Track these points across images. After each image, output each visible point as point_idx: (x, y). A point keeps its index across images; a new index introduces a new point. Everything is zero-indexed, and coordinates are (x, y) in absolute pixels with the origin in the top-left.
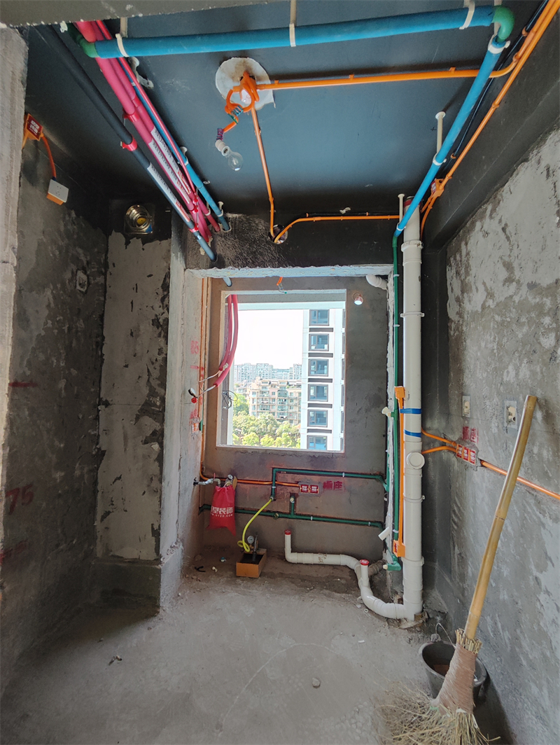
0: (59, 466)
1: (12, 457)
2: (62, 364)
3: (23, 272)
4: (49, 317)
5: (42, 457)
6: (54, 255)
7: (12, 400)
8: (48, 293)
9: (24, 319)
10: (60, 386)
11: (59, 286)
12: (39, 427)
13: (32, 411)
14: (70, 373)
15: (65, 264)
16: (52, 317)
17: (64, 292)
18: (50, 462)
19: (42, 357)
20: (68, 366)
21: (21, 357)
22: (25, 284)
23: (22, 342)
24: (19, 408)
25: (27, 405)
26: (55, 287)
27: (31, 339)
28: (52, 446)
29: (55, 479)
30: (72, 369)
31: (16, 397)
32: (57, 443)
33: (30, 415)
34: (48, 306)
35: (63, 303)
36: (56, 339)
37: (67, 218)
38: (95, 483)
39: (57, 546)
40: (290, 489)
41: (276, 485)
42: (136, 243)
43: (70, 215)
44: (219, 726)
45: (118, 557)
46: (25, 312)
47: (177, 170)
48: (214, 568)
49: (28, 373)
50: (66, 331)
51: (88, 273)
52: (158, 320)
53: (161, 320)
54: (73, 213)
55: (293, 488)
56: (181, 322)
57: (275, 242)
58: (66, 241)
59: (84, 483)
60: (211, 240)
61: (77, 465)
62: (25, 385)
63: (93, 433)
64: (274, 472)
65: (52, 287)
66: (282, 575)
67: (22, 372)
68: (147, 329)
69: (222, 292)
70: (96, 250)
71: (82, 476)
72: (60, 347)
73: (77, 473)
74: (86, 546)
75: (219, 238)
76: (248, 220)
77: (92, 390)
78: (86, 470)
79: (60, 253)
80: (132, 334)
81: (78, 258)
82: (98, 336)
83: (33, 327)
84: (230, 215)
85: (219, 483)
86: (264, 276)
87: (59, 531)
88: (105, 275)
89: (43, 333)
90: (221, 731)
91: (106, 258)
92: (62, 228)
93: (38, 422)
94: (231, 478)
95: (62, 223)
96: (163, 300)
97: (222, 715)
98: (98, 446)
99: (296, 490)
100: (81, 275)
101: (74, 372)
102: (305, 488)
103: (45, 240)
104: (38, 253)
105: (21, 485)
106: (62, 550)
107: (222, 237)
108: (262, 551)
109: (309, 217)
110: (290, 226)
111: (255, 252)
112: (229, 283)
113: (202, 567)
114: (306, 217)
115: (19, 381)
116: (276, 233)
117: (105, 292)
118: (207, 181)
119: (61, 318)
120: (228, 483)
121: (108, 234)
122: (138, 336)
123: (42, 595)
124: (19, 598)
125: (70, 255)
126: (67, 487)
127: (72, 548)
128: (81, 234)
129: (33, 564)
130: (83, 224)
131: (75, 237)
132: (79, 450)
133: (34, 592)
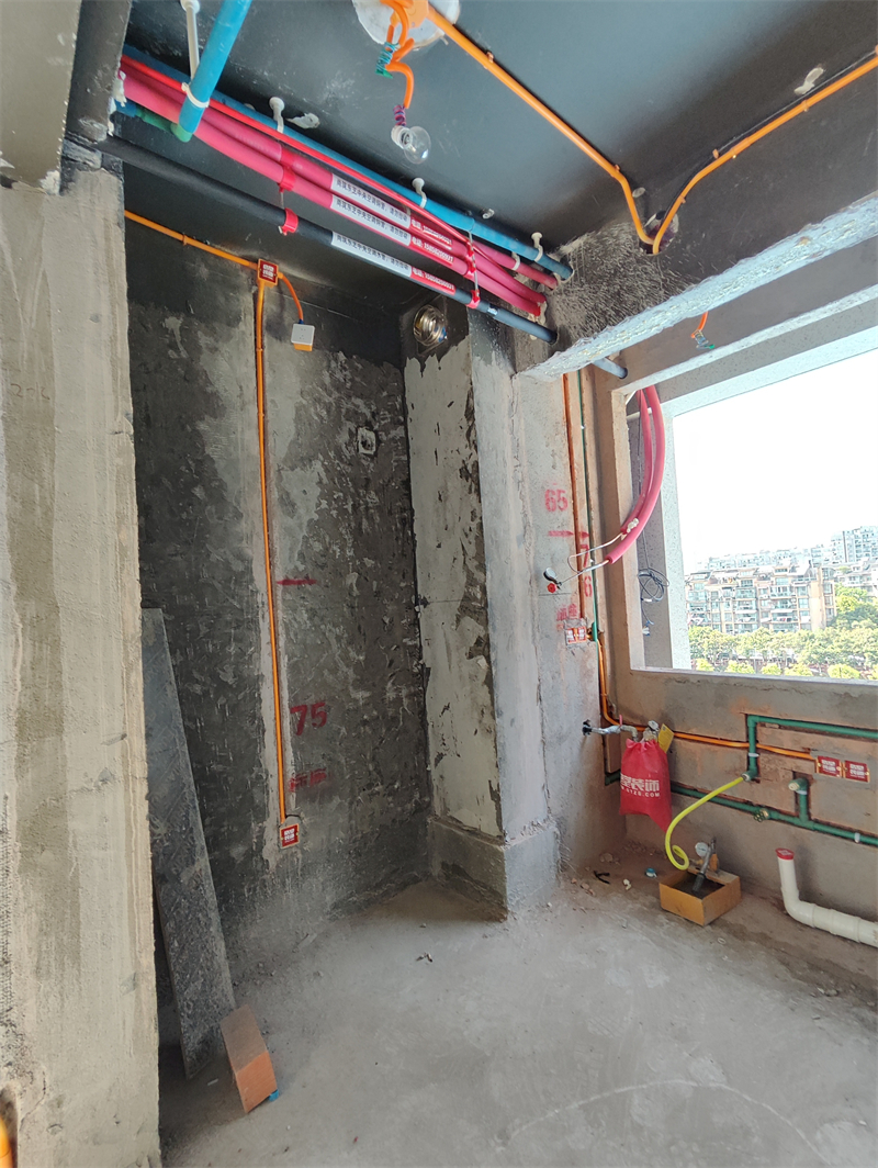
0: (360, 684)
1: (293, 668)
2: (350, 553)
3: (280, 447)
4: (322, 496)
5: (334, 671)
6: (322, 418)
7: (284, 600)
8: (318, 466)
9: (288, 504)
10: (349, 582)
11: (332, 454)
12: (324, 634)
13: (313, 613)
14: (363, 564)
15: (338, 425)
16: (327, 495)
17: (341, 460)
18: (346, 678)
19: (318, 547)
20: (358, 556)
21: (290, 549)
22: (285, 461)
23: (288, 531)
24: (295, 610)
25: (305, 606)
26: (326, 456)
27: (300, 526)
28: (346, 658)
29: (356, 701)
30: (366, 559)
31: (288, 597)
32: (352, 654)
33: (310, 619)
34: (320, 482)
35: (341, 475)
36: (336, 523)
37: (333, 364)
38: (423, 712)
39: (370, 786)
40: (791, 764)
41: (757, 750)
42: (432, 361)
43: (336, 360)
44: (504, 1136)
45: (458, 821)
46: (288, 494)
47: (407, 222)
48: (626, 882)
49: (302, 568)
50: (350, 510)
51: (376, 427)
52: (466, 467)
53: (469, 468)
54: (341, 356)
55: (800, 762)
56: (511, 463)
57: (655, 250)
58: (336, 394)
59: (404, 710)
60: (543, 308)
61: (389, 684)
62: (299, 583)
63: (410, 643)
64: (751, 725)
65: (322, 458)
66: (764, 939)
67: (293, 567)
68: (456, 485)
69: (613, 394)
70: (385, 394)
71: (399, 700)
72: (344, 532)
73: (391, 695)
74: (417, 796)
75: (558, 298)
76: (599, 238)
77: (403, 585)
78: (404, 692)
79: (328, 412)
80: (440, 499)
81: (356, 413)
82: (403, 510)
83: (302, 511)
84: (567, 249)
85: (635, 734)
86: (654, 331)
87: (371, 767)
88: (405, 424)
89: (316, 517)
90: (504, 1144)
91: (404, 399)
92: (327, 380)
93: (323, 627)
94: (655, 726)
95: (326, 373)
96: (468, 435)
97: (517, 1121)
98: (421, 662)
99: (806, 767)
100: (363, 432)
101: (369, 562)
102: (829, 766)
103: (304, 402)
104: (298, 419)
105: (310, 701)
106: (378, 793)
107: (561, 294)
108: (727, 878)
109: (720, 155)
110: (680, 200)
111: (618, 293)
112: (616, 371)
113: (607, 875)
114: (714, 159)
115: (291, 578)
116: (652, 233)
117: (408, 448)
118: (486, 211)
119: (341, 494)
120: (648, 735)
121: (400, 366)
122: (446, 499)
123: (355, 842)
124: (324, 837)
125: (343, 411)
126: (375, 713)
127: (392, 793)
128: (357, 379)
129: (337, 800)
130: (359, 366)
131: (348, 385)
132: (390, 665)
133: (342, 834)
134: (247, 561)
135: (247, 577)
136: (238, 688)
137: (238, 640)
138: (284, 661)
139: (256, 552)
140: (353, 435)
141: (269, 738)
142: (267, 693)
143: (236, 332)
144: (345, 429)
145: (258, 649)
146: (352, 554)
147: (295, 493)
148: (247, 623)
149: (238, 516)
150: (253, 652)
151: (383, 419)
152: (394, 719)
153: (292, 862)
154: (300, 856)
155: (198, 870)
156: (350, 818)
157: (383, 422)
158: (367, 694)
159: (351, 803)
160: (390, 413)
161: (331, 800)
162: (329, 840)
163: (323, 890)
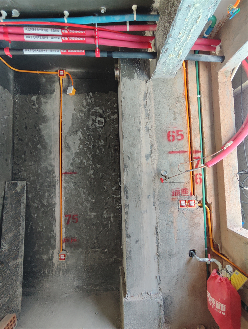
0: (92, 210)
1: (67, 202)
2: (90, 163)
3: (66, 129)
5: (82, 204)
7: (65, 179)
9: (68, 148)
10: (90, 173)
11: (85, 129)
12: (79, 191)
13: (75, 184)
14: (96, 167)
15: (88, 118)
16: (82, 143)
18: (87, 207)
19: (78, 161)
20: (94, 163)
21: (68, 162)
22: (67, 133)
23: (68, 157)
24: (68, 183)
25: (72, 181)
26: (83, 130)
27: (72, 154)
28: (87, 200)
29: (90, 216)
30: (97, 165)
31: (66, 178)
32: (90, 199)
33: (74, 186)
34: (80, 139)
35: (89, 135)
36: (86, 152)
43: (88, 96)
46: (68, 144)
49: (72, 168)
50: (92, 148)
51: (104, 116)
59: (111, 222)
61: (105, 212)
62: (71, 173)
63: (116, 197)
65: (81, 130)
67: (68, 168)
69: (220, 73)
70: (109, 103)
71: (109, 218)
72: (89, 155)
73: (105, 216)
77: (113, 174)
78: (112, 215)
79: (84, 114)
81: (96, 112)
88: (117, 112)
89: (78, 151)
92: (84, 103)
98: (120, 205)
100: (99, 119)
101: (99, 166)
103: (75, 113)
115: (68, 172)
117: (119, 122)
119: (88, 142)
123: (87, 266)
124: (75, 262)
125: (91, 113)
126: (98, 221)
127: (103, 253)
128: (97, 100)
129: (80, 250)
130: (98, 95)
131: (93, 103)
132: (106, 204)
133: (82, 262)
134: (53, 167)
135: (53, 172)
136: (48, 206)
137: (49, 191)
138: (64, 199)
139: (56, 164)
140: (94, 121)
141: (57, 223)
142: (57, 209)
143: (53, 95)
144: (91, 119)
145: (55, 195)
146: (91, 163)
147: (71, 144)
148: (52, 186)
149: (51, 152)
150: (53, 196)
151: (107, 113)
152: (106, 225)
153: (62, 266)
154: (65, 265)
155: (18, 262)
156: (86, 257)
157: (107, 114)
158: (95, 214)
159: (86, 252)
160: (111, 110)
161: (78, 249)
162: (77, 263)
163: (73, 280)
